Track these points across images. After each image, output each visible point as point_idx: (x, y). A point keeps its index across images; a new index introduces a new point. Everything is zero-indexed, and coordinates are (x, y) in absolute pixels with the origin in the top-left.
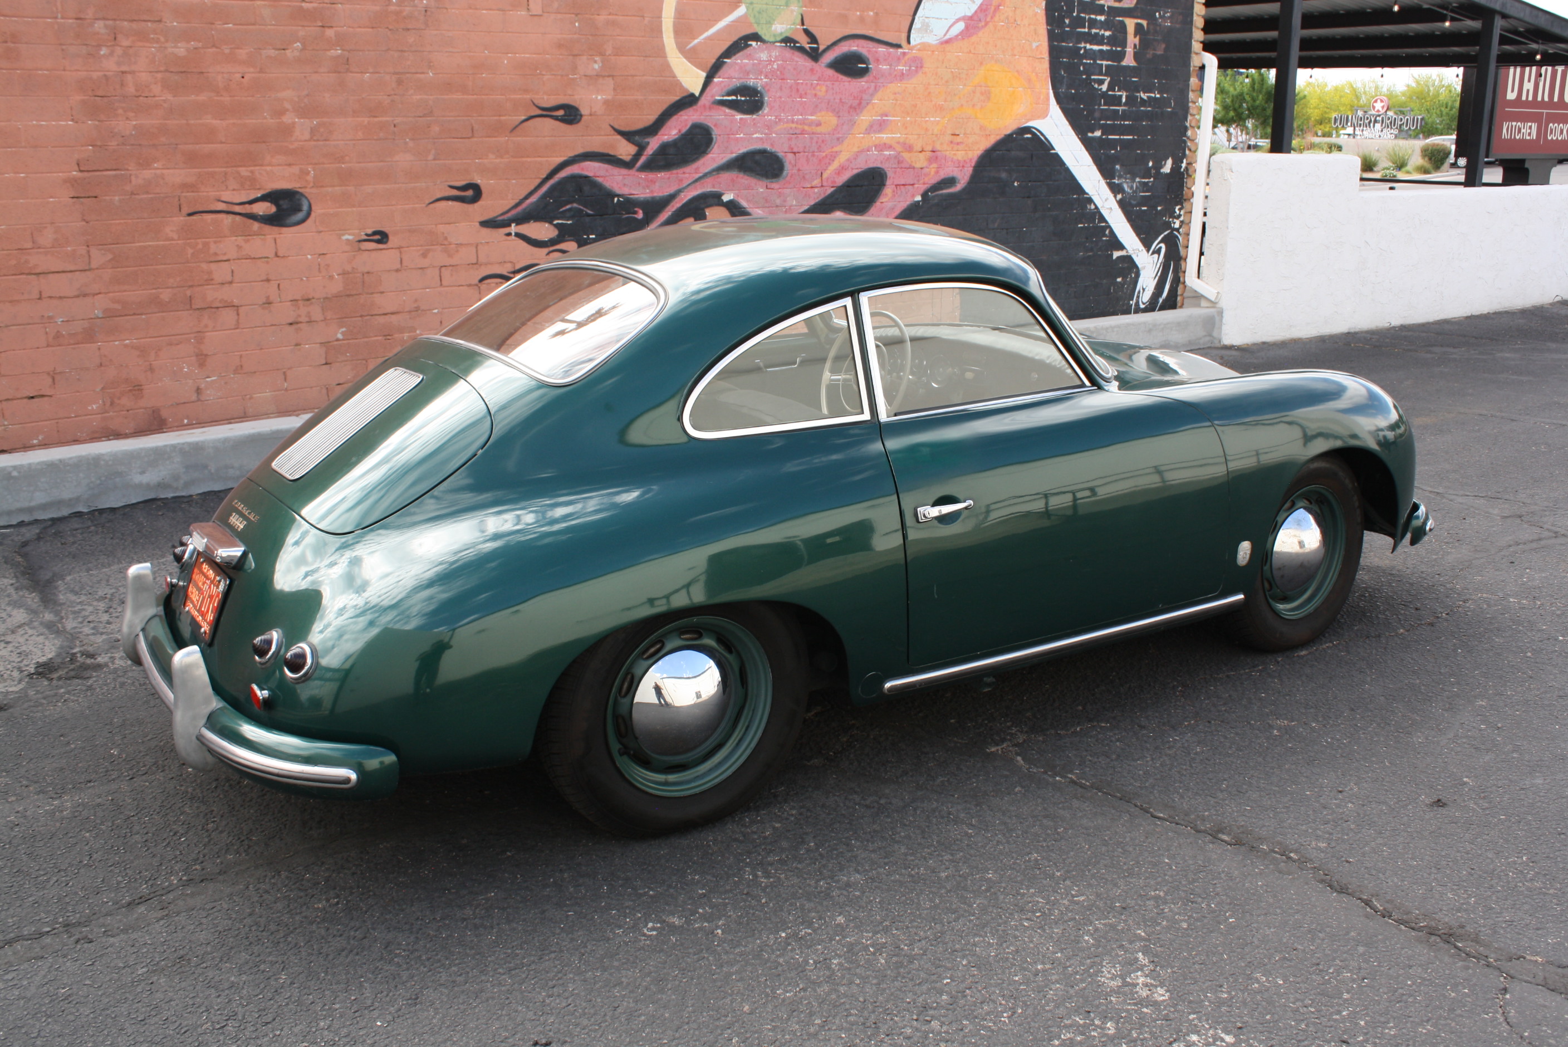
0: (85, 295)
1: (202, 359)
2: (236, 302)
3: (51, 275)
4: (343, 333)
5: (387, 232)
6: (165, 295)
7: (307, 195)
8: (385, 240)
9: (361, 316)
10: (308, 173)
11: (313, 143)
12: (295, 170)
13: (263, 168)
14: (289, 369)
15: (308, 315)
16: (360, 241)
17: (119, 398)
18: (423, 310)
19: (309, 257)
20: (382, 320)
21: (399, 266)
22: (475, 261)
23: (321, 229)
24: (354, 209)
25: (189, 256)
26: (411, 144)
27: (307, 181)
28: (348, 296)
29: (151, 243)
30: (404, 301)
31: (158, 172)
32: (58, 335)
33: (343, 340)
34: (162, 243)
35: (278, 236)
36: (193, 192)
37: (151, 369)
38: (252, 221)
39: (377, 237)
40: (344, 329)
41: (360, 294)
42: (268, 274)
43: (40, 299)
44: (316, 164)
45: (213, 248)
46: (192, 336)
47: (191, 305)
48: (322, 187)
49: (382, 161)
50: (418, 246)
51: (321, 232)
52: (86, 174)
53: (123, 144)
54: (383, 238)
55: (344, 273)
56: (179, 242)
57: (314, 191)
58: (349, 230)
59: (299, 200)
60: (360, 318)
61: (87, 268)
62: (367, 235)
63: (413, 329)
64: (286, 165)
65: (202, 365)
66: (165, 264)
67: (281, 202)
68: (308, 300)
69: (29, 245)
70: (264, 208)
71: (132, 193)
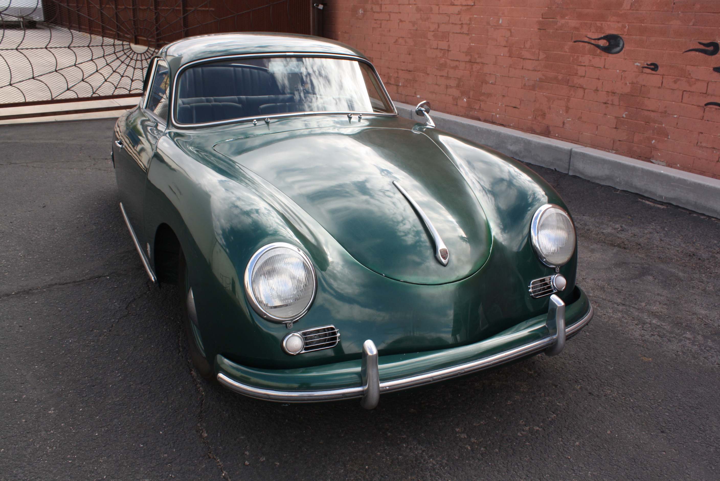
0: (535, 71)
1: (567, 109)
2: (584, 86)
3: (527, 61)
4: (626, 114)
5: (658, 65)
6: (560, 77)
7: (623, 39)
8: (656, 69)
9: (636, 108)
10: (625, 27)
11: (631, 11)
12: (620, 25)
13: (607, 23)
14: (599, 125)
15: (612, 101)
16: (643, 67)
17: (538, 117)
18: (668, 114)
19: (618, 71)
20: (646, 113)
21: (660, 85)
22: (705, 92)
23: (626, 57)
24: (644, 49)
25: (571, 61)
26: (681, 15)
27: (624, 31)
28: (632, 96)
29: (559, 53)
30: (659, 106)
31: (567, 21)
32: (525, 85)
33: (625, 118)
34: (562, 53)
35: (606, 58)
36: (577, 31)
37: (550, 108)
38: (597, 49)
39: (652, 67)
40: (627, 113)
41: (638, 96)
42: (599, 76)
43: (522, 69)
44: (630, 23)
45: (580, 59)
46: (566, 97)
47: (568, 83)
48: (631, 35)
49: (663, 24)
50: (673, 76)
51: (626, 59)
52: (544, 20)
53: (557, 7)
54: (655, 68)
55: (632, 83)
56: (569, 54)
57: (627, 37)
58: (639, 60)
59: (619, 41)
60: (635, 109)
61: (537, 59)
62: (647, 64)
63: (661, 123)
64: (617, 22)
65: (567, 112)
66: (562, 63)
67: (611, 41)
68: (614, 93)
69: (522, 47)
70: (603, 43)
71: (557, 30)
